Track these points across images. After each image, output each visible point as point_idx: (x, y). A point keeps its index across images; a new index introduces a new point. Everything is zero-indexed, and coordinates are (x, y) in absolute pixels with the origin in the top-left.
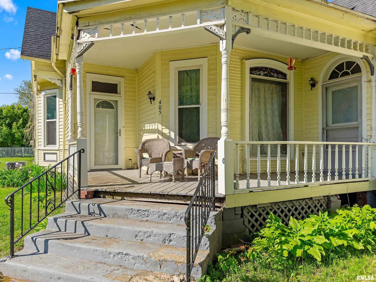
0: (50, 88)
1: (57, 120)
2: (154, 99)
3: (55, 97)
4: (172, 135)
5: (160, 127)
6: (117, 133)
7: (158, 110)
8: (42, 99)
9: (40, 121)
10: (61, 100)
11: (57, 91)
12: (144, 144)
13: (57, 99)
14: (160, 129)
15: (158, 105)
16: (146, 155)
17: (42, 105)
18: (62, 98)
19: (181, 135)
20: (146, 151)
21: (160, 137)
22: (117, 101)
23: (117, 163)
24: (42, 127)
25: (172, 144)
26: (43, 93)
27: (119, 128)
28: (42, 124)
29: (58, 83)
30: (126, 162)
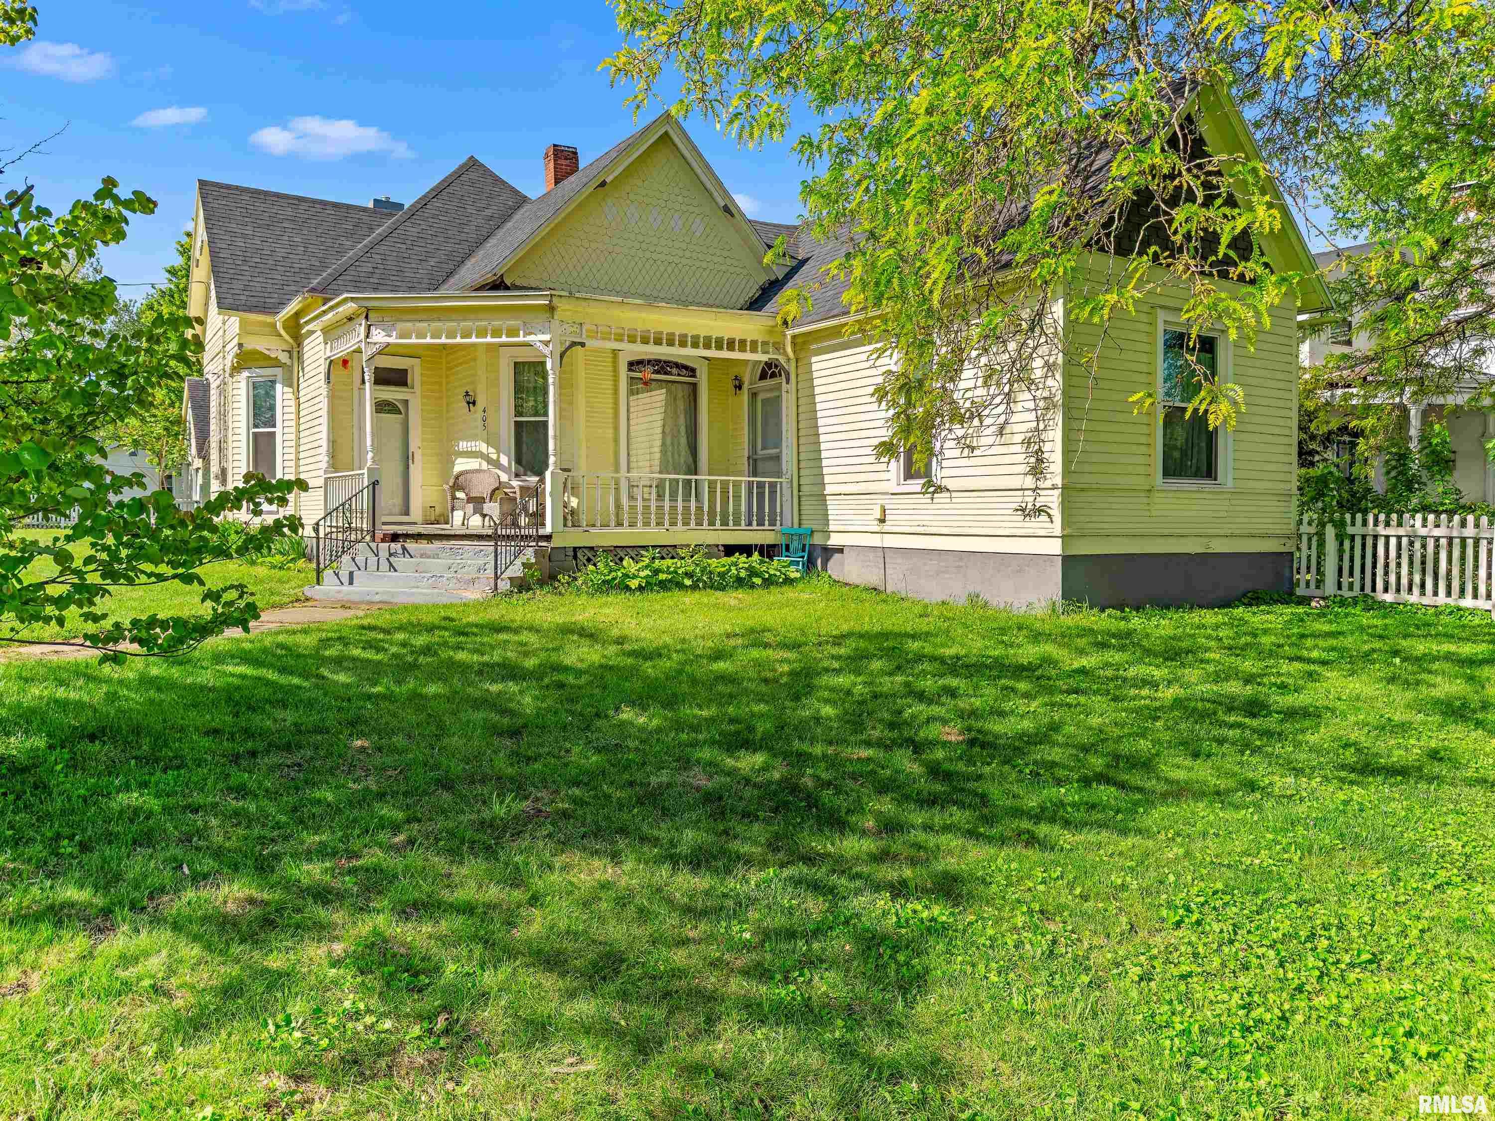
0: (262, 363)
1: (278, 430)
2: (474, 403)
3: (273, 382)
4: (504, 460)
5: (483, 447)
6: (407, 459)
7: (480, 423)
8: (243, 385)
9: (237, 431)
10: (286, 389)
11: (278, 371)
12: (457, 478)
13: (279, 387)
14: (484, 450)
15: (479, 415)
16: (460, 495)
17: (244, 399)
18: (291, 386)
19: (519, 461)
20: (462, 488)
21: (485, 465)
22: (406, 402)
23: (407, 513)
24: (244, 444)
25: (504, 477)
26: (246, 374)
27: (411, 450)
28: (243, 438)
29: (284, 358)
30: (424, 510)
